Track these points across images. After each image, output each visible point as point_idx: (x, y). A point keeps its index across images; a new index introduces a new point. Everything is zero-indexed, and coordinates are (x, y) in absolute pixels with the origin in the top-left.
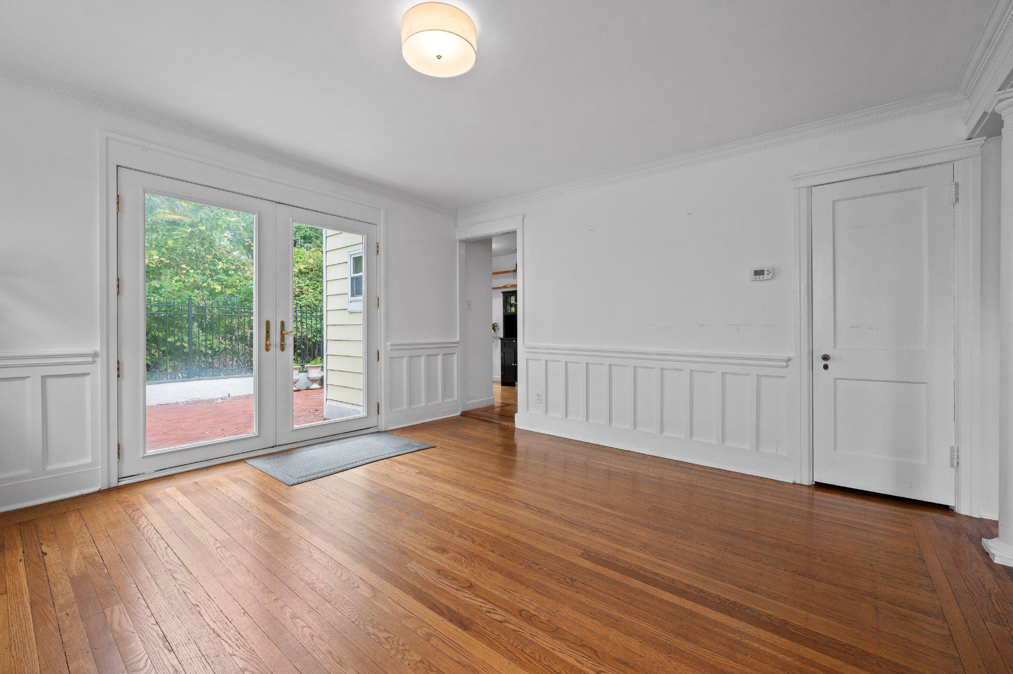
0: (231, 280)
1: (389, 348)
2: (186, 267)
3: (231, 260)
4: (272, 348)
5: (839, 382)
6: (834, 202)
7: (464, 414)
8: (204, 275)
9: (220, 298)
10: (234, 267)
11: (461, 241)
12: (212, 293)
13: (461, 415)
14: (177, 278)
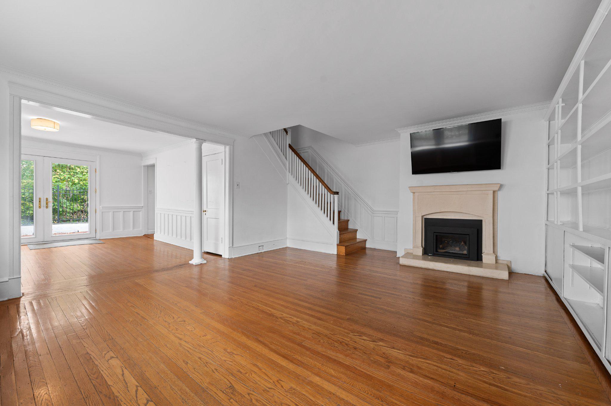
0: (84, 177)
1: (101, 208)
2: (59, 171)
3: (85, 168)
4: (42, 207)
5: (208, 219)
6: (207, 162)
7: (145, 235)
8: (70, 174)
9: (78, 186)
10: (86, 171)
11: (144, 166)
12: (74, 184)
13: (143, 236)
14: (54, 176)
